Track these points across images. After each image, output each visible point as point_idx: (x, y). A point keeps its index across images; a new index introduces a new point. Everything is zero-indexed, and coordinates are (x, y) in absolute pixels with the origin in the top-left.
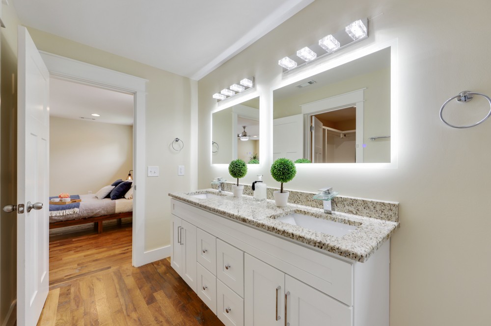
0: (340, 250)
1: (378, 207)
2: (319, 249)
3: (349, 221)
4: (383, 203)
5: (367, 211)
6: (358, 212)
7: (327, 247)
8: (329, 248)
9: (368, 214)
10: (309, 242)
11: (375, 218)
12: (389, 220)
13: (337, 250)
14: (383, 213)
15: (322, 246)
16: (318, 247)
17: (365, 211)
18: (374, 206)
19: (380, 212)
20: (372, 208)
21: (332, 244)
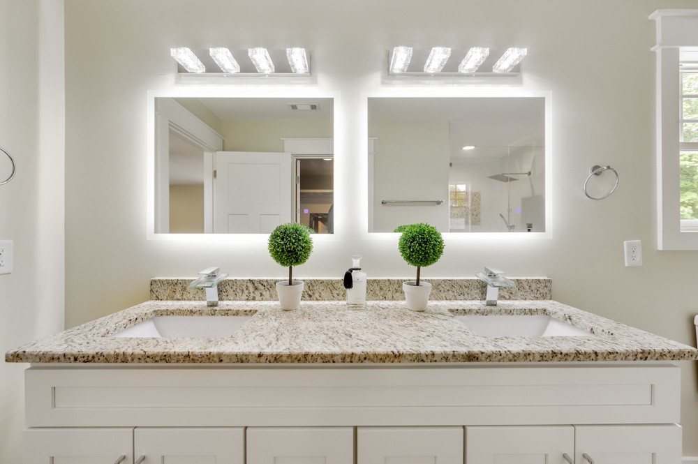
0: (673, 352)
1: (534, 286)
2: (643, 362)
3: (530, 310)
4: (539, 280)
5: (522, 293)
6: (511, 296)
7: (655, 355)
8: (657, 355)
9: (522, 297)
10: (626, 356)
11: (530, 299)
12: (544, 299)
13: (668, 355)
14: (539, 292)
15: (646, 355)
16: (641, 359)
17: (520, 293)
18: (529, 285)
19: (536, 291)
20: (527, 287)
21: (659, 349)
